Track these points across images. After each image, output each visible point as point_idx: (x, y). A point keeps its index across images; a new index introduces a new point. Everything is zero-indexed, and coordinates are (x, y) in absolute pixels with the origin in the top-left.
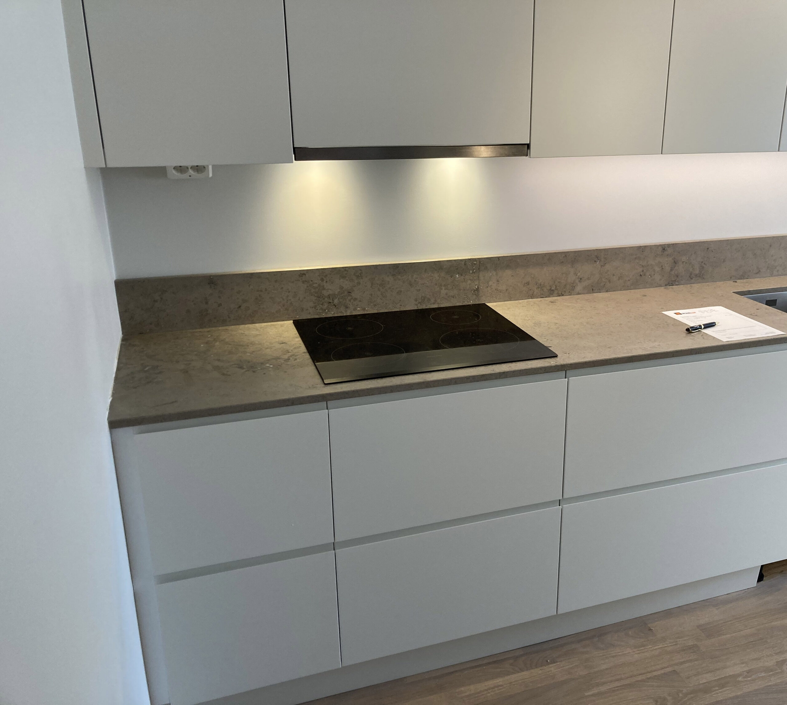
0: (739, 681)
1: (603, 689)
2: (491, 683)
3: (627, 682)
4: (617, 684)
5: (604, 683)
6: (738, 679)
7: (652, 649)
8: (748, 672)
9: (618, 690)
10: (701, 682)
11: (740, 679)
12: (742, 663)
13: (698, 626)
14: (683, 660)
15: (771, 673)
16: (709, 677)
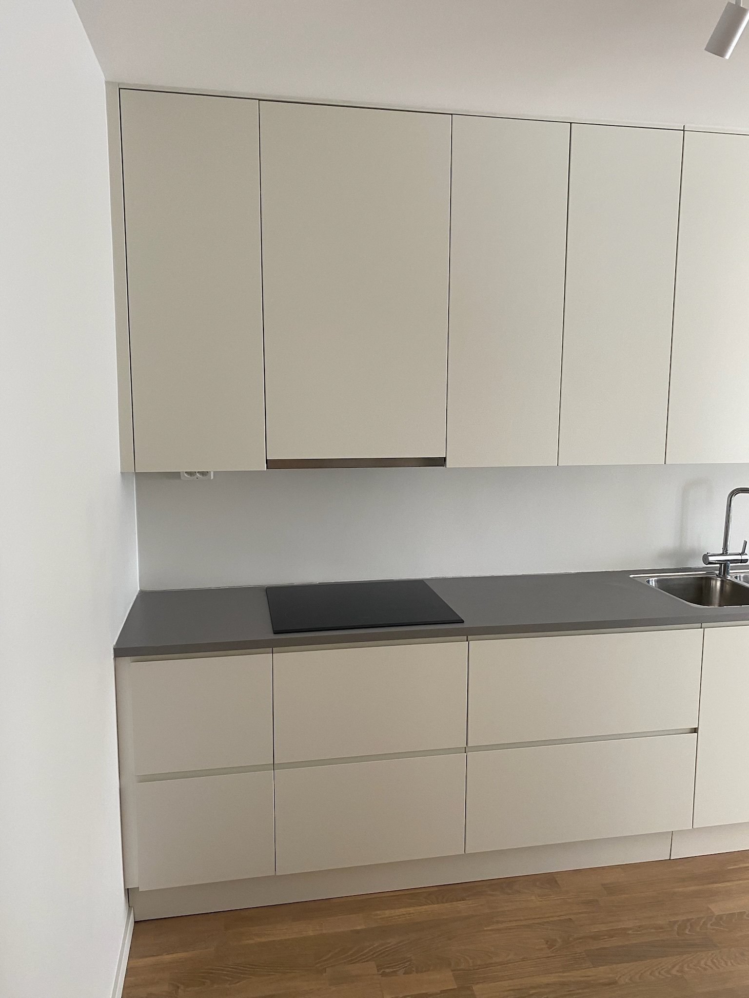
0: (629, 934)
1: (501, 926)
2: (403, 911)
3: (524, 923)
4: (514, 924)
5: (503, 922)
6: (628, 932)
7: (556, 898)
8: (640, 927)
9: (515, 928)
10: (592, 931)
11: (630, 932)
12: (636, 919)
13: (603, 885)
14: (580, 911)
15: (661, 930)
16: (603, 928)
